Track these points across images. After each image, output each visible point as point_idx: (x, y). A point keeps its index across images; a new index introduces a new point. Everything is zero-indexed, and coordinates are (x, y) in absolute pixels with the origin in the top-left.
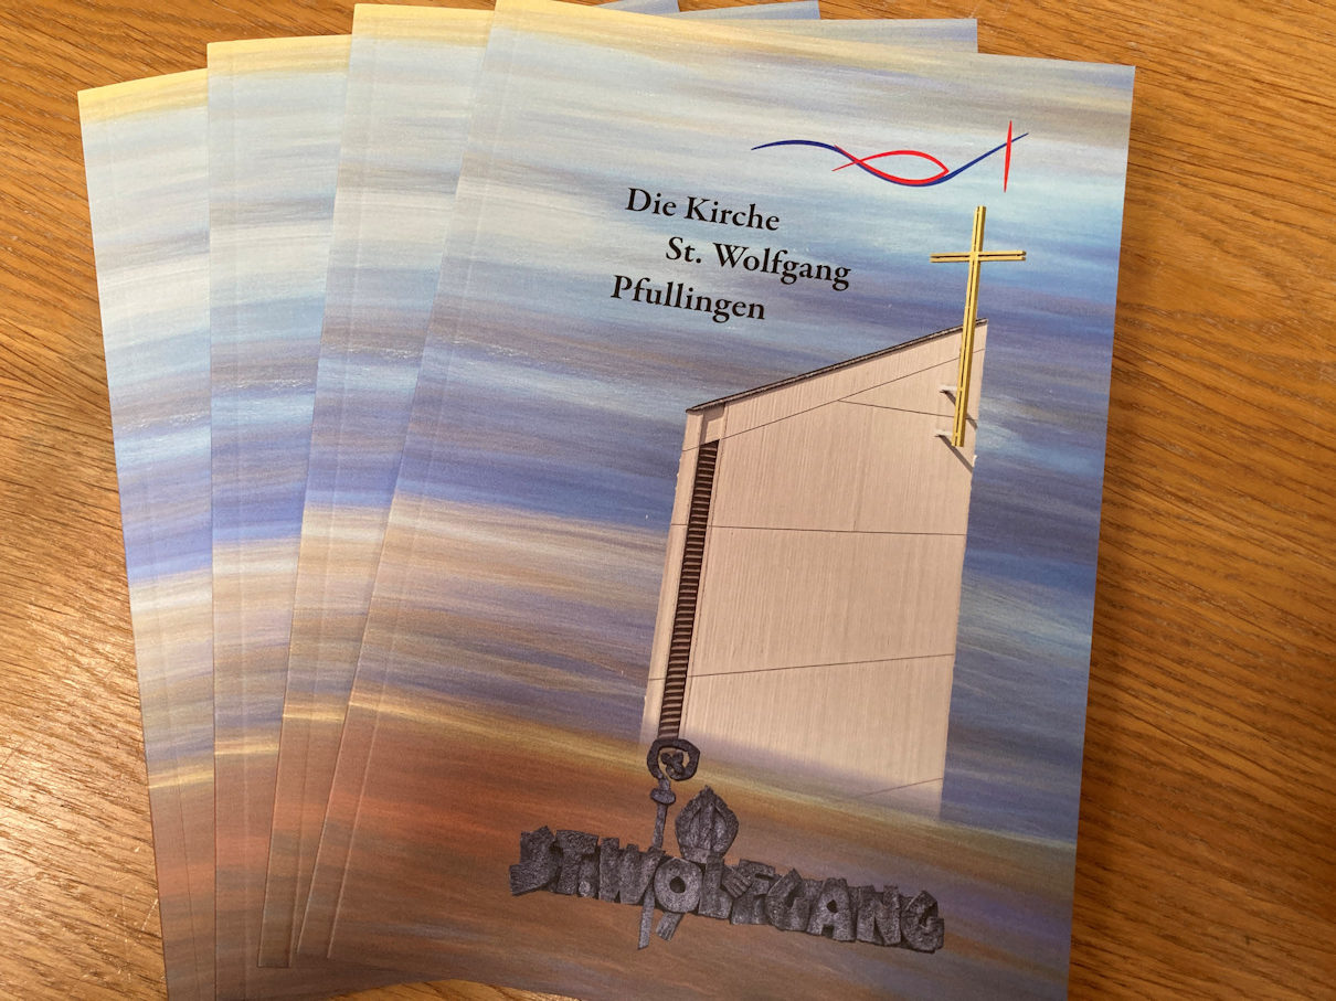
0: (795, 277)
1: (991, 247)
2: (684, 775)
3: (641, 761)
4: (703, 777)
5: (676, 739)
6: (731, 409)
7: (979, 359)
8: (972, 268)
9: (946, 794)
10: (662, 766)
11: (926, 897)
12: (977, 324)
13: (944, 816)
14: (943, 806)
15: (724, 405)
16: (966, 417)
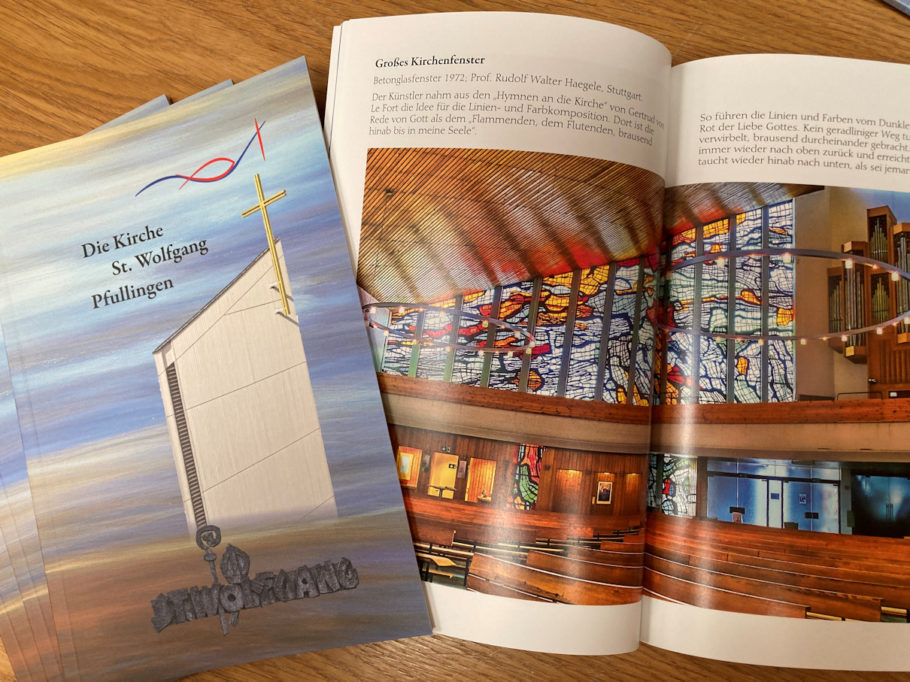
0: (180, 257)
1: (269, 195)
2: (216, 542)
3: (193, 544)
4: (225, 540)
5: (207, 527)
6: (174, 343)
7: (282, 262)
8: (263, 212)
9: (338, 503)
10: (205, 543)
11: (345, 560)
12: (275, 242)
13: (340, 515)
14: (338, 510)
15: (170, 342)
16: (287, 297)
